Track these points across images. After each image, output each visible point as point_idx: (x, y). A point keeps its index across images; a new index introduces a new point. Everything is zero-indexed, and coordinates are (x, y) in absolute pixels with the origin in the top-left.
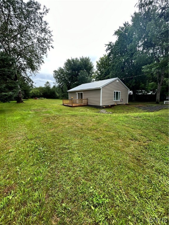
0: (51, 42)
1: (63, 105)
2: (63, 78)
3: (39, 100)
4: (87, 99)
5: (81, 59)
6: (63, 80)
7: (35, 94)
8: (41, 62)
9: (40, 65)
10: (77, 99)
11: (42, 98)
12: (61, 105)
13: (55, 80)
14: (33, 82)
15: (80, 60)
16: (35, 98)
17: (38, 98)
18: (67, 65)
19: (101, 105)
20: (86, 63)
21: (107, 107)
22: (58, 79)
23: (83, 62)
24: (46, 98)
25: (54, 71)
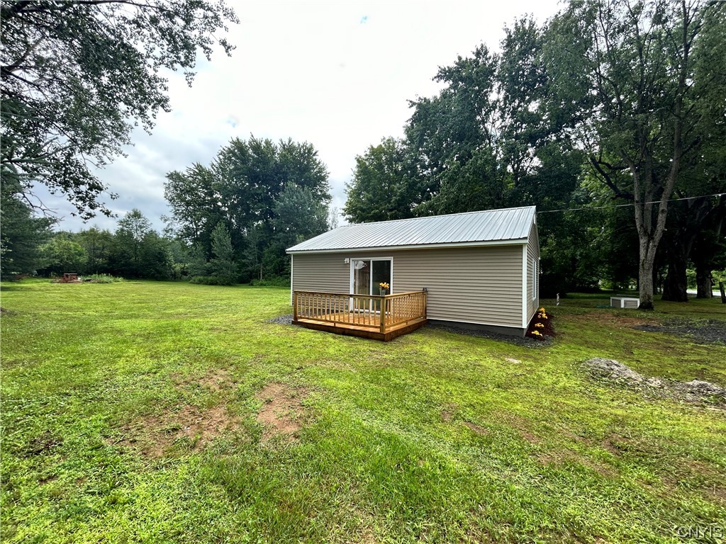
1: (297, 322)
3: (88, 284)
4: (426, 292)
7: (61, 260)
11: (105, 278)
13: (172, 208)
15: (279, 150)
16: (60, 275)
17: (79, 275)
19: (525, 326)
24: (120, 279)
25: (170, 176)
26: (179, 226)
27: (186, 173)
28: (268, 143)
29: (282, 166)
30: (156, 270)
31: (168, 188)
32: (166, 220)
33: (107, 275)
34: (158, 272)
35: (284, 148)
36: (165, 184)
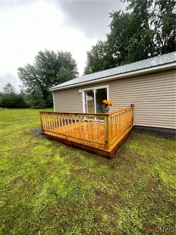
2: (35, 79)
13: (22, 82)
26: (25, 88)
27: (24, 68)
28: (53, 53)
29: (59, 61)
30: (20, 105)
31: (19, 74)
32: (20, 87)
34: (21, 106)
35: (59, 54)
36: (18, 73)
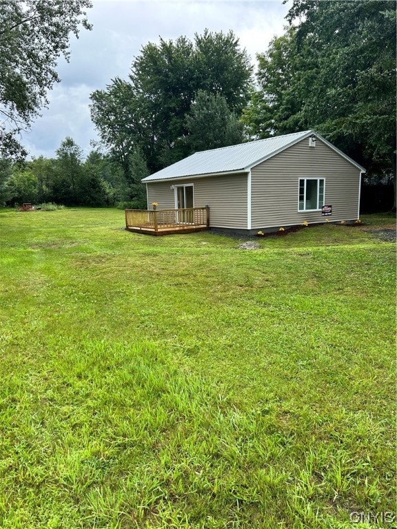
0: (83, 9)
1: (127, 229)
2: (131, 122)
3: (39, 212)
4: (208, 208)
5: (199, 42)
6: (130, 131)
7: (20, 192)
8: (50, 76)
9: (46, 88)
10: (176, 208)
11: (51, 206)
12: (121, 229)
13: (99, 132)
14: (24, 153)
15: (195, 48)
16: (21, 205)
17: (33, 204)
18: (143, 69)
19: (249, 228)
20: (219, 55)
21: (272, 234)
22: (111, 126)
23: (206, 53)
24: (62, 207)
25: (94, 97)
27: (106, 91)
31: (93, 110)
32: (94, 145)
33: (53, 204)
34: (93, 198)
36: (90, 106)
